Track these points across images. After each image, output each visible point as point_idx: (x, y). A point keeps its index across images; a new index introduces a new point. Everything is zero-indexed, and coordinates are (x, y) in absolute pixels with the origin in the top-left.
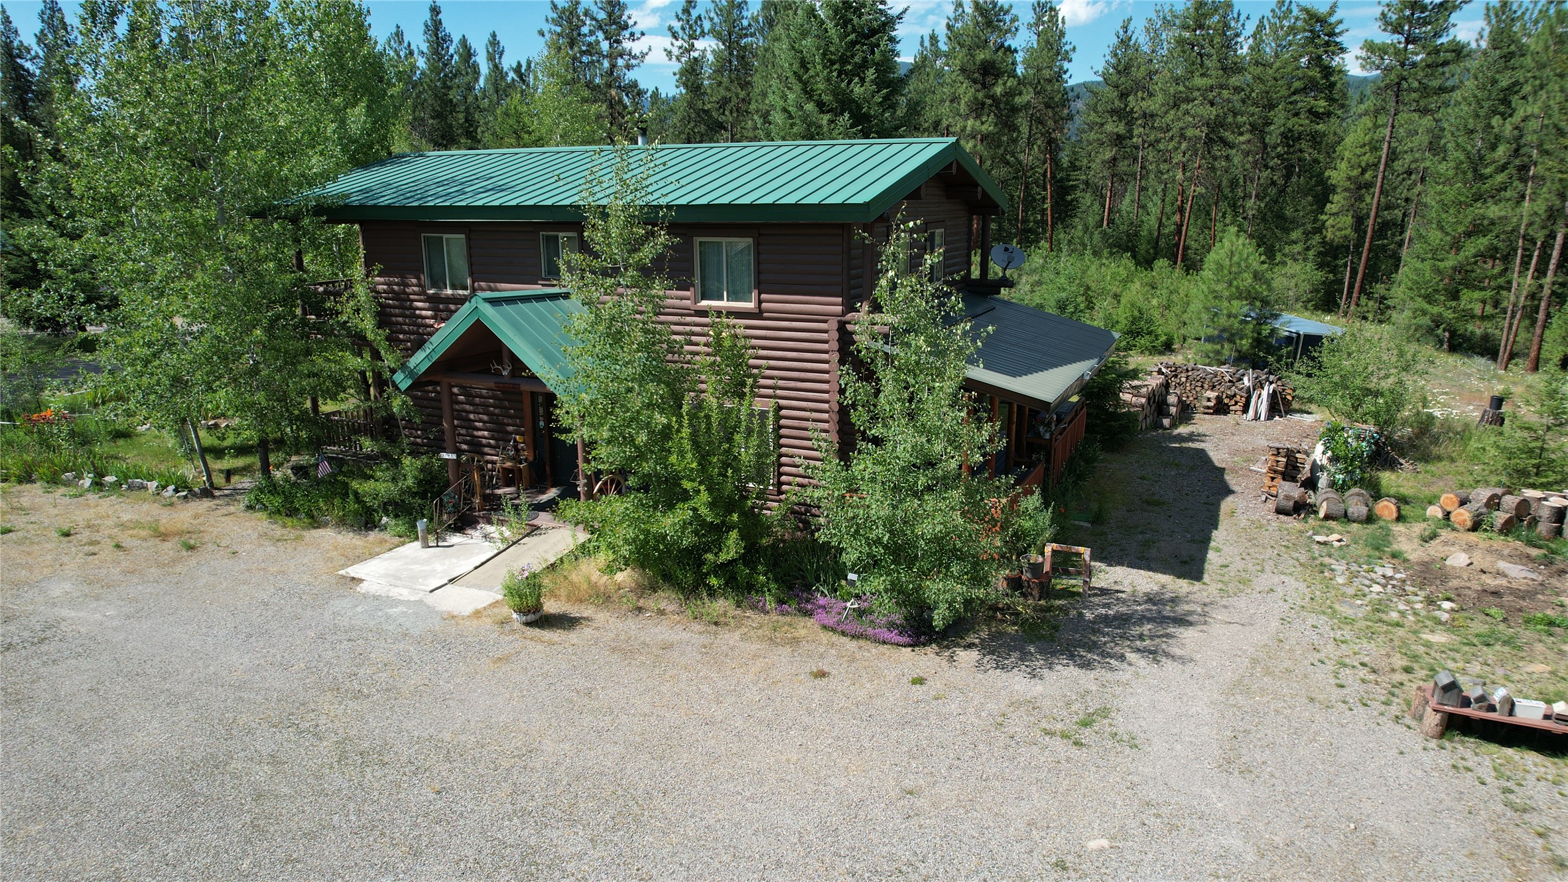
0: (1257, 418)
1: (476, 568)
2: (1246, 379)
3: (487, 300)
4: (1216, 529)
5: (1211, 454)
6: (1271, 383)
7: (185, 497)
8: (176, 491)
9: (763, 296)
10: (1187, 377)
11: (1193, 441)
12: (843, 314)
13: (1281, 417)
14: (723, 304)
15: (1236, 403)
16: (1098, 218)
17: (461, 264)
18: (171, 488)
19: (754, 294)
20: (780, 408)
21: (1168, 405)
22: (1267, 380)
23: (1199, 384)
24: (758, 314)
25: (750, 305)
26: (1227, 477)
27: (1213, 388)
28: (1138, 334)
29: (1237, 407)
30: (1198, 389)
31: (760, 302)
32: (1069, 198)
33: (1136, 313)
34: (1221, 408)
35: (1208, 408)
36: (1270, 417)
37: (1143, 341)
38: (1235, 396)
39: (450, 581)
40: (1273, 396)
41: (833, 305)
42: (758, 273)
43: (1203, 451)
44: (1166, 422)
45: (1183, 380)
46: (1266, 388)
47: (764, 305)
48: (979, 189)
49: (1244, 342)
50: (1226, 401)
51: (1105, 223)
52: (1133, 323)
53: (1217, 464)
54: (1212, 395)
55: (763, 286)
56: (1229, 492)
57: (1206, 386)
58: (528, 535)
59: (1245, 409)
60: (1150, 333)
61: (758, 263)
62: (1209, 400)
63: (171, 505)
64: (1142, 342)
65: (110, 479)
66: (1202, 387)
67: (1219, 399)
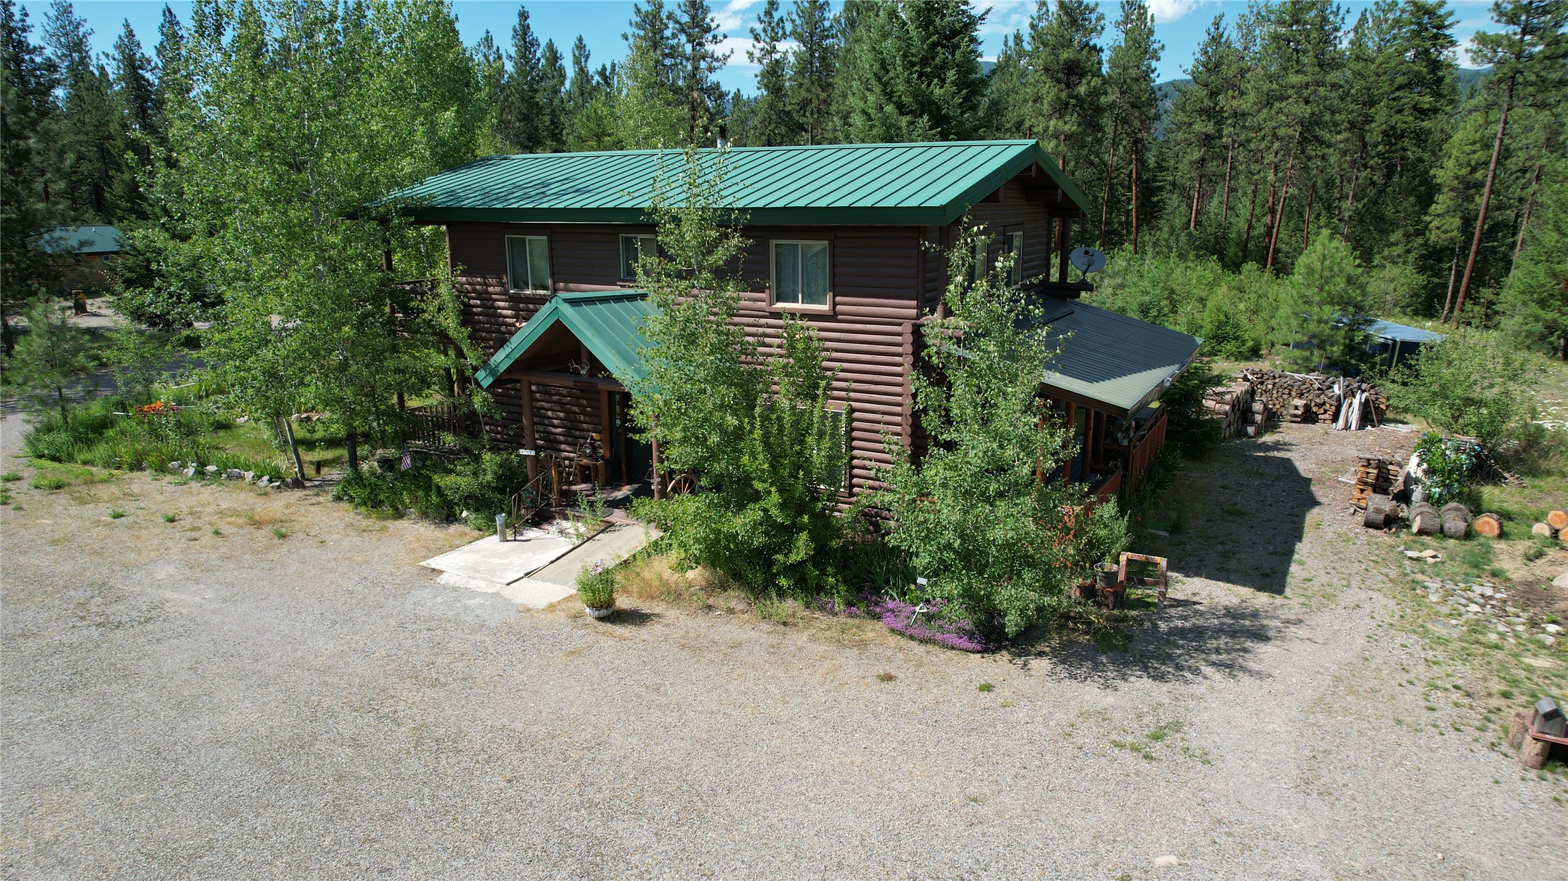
0: (1347, 427)
1: (552, 562)
2: (1336, 387)
3: (566, 300)
4: (1299, 538)
5: (1297, 464)
6: (1363, 391)
7: (279, 487)
8: (271, 481)
9: (838, 299)
10: (1274, 384)
11: (1279, 450)
12: (918, 317)
13: (1373, 426)
14: (798, 306)
15: (1325, 412)
16: (1185, 220)
17: (543, 265)
18: (266, 478)
19: (829, 297)
20: (853, 410)
21: (1253, 413)
22: (1359, 388)
23: (1287, 391)
24: (833, 317)
25: (825, 308)
26: (1313, 488)
27: (1301, 395)
28: (1224, 339)
29: (1326, 416)
30: (1285, 397)
31: (835, 304)
32: (1155, 199)
33: (1222, 318)
34: (1309, 417)
35: (1296, 416)
36: (1362, 425)
37: (1230, 346)
38: (1324, 404)
39: (527, 574)
40: (1365, 405)
41: (907, 308)
42: (833, 275)
43: (1288, 461)
44: (1251, 430)
45: (1270, 387)
46: (1358, 396)
47: (838, 307)
48: (1060, 192)
49: (1335, 348)
50: (1314, 409)
51: (1192, 224)
52: (1218, 328)
53: (1303, 474)
54: (1300, 402)
55: (837, 289)
56: (1315, 503)
57: (1293, 394)
58: (602, 531)
59: (1335, 418)
60: (1236, 338)
61: (833, 266)
62: (1296, 408)
63: (266, 494)
64: (1228, 347)
65: (211, 468)
66: (1290, 394)
67: (1307, 407)
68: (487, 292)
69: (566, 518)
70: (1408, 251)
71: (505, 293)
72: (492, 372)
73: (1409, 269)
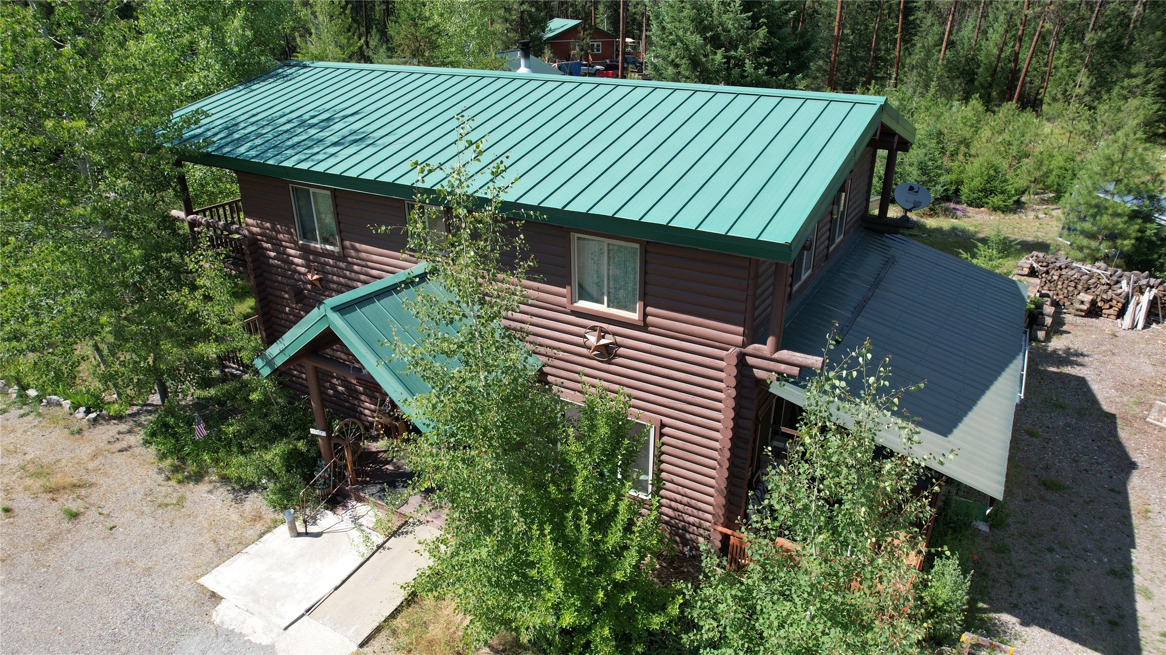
0: (1134, 327)
1: (336, 589)
2: (1124, 283)
3: (335, 309)
4: (1133, 546)
5: (1095, 387)
6: (1152, 287)
7: (95, 420)
8: (88, 412)
9: (650, 309)
10: (1060, 276)
11: (1073, 364)
12: (744, 345)
13: (1158, 323)
14: (602, 308)
15: (1111, 307)
16: (937, 37)
17: (329, 220)
18: (82, 409)
19: (639, 306)
20: (663, 425)
21: (1042, 314)
22: (1148, 285)
23: (1073, 284)
24: (644, 327)
25: (634, 316)
26: (1123, 434)
27: (1087, 289)
28: (992, 192)
29: (1111, 311)
30: (1070, 289)
31: (645, 315)
32: (912, 18)
33: (992, 172)
34: (1094, 311)
35: (1081, 311)
36: (1147, 325)
37: (996, 200)
38: (1111, 300)
39: (307, 611)
40: (1153, 303)
41: (734, 334)
42: (644, 283)
43: (1082, 381)
44: (1041, 334)
45: (1056, 278)
46: (1147, 293)
47: (650, 319)
48: (896, 139)
49: (1126, 242)
50: (1099, 304)
51: (944, 44)
52: (988, 182)
53: (1106, 407)
54: (1087, 298)
55: (648, 297)
56: (1133, 466)
57: (1080, 287)
58: (394, 534)
59: (1121, 314)
60: (1002, 193)
61: (645, 273)
62: (1082, 302)
63: (80, 432)
64: (995, 200)
65: (32, 393)
66: (1075, 287)
67: (1093, 303)
68: (277, 239)
69: (360, 500)
70: (1147, 82)
71: (295, 243)
72: (269, 363)
73: (1148, 100)
